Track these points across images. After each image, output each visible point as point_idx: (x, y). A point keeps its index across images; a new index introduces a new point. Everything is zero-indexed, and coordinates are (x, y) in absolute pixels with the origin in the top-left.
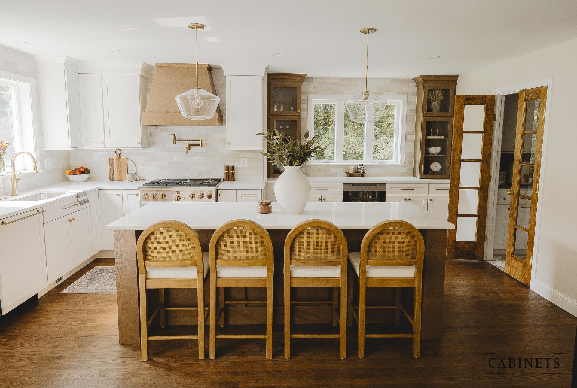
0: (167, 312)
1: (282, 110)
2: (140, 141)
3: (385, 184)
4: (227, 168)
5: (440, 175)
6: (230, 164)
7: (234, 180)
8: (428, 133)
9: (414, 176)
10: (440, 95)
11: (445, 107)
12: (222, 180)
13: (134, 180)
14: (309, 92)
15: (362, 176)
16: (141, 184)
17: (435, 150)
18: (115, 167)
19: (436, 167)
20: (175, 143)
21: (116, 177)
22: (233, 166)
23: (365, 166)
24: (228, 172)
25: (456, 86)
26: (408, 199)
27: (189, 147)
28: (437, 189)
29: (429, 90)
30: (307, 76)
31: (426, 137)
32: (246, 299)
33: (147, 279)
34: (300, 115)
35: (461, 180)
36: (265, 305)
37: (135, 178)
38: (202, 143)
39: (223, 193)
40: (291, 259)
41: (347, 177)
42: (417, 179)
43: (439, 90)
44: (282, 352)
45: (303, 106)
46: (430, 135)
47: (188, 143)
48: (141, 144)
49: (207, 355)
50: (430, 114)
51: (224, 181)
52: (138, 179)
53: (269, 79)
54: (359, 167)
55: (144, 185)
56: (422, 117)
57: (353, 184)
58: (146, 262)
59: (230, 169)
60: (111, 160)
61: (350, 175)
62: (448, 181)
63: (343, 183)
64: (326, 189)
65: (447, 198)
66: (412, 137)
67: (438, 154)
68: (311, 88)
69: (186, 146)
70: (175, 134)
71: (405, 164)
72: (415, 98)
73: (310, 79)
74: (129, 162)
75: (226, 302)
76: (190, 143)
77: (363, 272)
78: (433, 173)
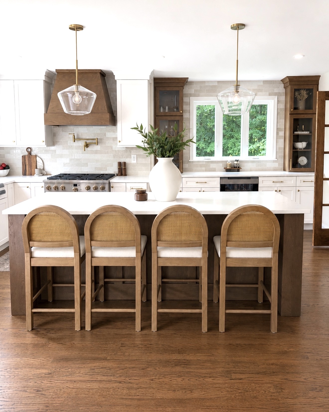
0: (54, 288)
1: (167, 111)
2: (44, 140)
3: (258, 177)
4: (120, 164)
5: (307, 168)
6: (122, 160)
7: (126, 175)
8: (295, 129)
9: (284, 170)
10: (304, 94)
11: (309, 105)
12: (116, 175)
13: (41, 175)
14: (191, 95)
15: (238, 171)
16: (45, 178)
17: (301, 145)
18: (27, 163)
19: (303, 160)
20: (75, 142)
21: (27, 172)
22: (125, 162)
23: (241, 161)
24: (121, 168)
25: (318, 85)
26: (278, 190)
27: (87, 145)
28: (304, 181)
29: (295, 90)
30: (189, 80)
31: (294, 133)
32: (123, 278)
33: (31, 257)
34: (182, 116)
35: (325, 172)
36: (134, 283)
37: (42, 173)
38: (97, 142)
39: (114, 185)
40: (157, 241)
41: (224, 171)
42: (287, 173)
43: (304, 89)
44: (150, 326)
45: (185, 107)
46: (297, 131)
47: (86, 142)
48: (44, 143)
49: (83, 327)
50: (296, 111)
51: (117, 175)
52: (45, 174)
53: (155, 83)
54: (236, 162)
55: (48, 178)
56: (290, 114)
57: (229, 178)
58: (30, 242)
59: (123, 165)
60: (24, 157)
61: (228, 170)
62: (313, 174)
63: (220, 177)
64: (205, 183)
65: (313, 189)
66: (282, 134)
67: (304, 149)
68: (192, 91)
69: (84, 144)
70: (74, 134)
71: (276, 160)
72: (283, 98)
73: (192, 83)
74: (38, 158)
75: (106, 280)
76: (88, 142)
77: (224, 253)
78: (301, 166)
